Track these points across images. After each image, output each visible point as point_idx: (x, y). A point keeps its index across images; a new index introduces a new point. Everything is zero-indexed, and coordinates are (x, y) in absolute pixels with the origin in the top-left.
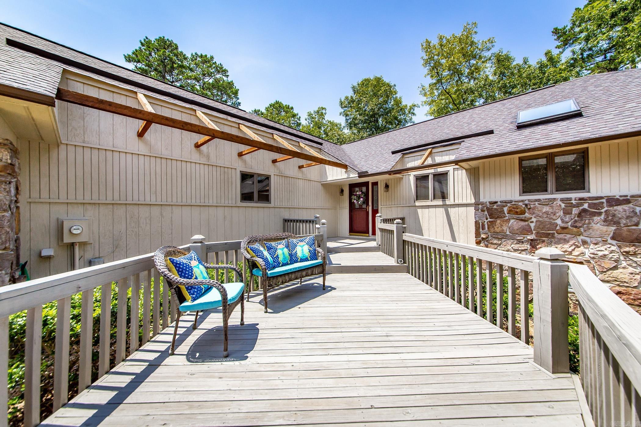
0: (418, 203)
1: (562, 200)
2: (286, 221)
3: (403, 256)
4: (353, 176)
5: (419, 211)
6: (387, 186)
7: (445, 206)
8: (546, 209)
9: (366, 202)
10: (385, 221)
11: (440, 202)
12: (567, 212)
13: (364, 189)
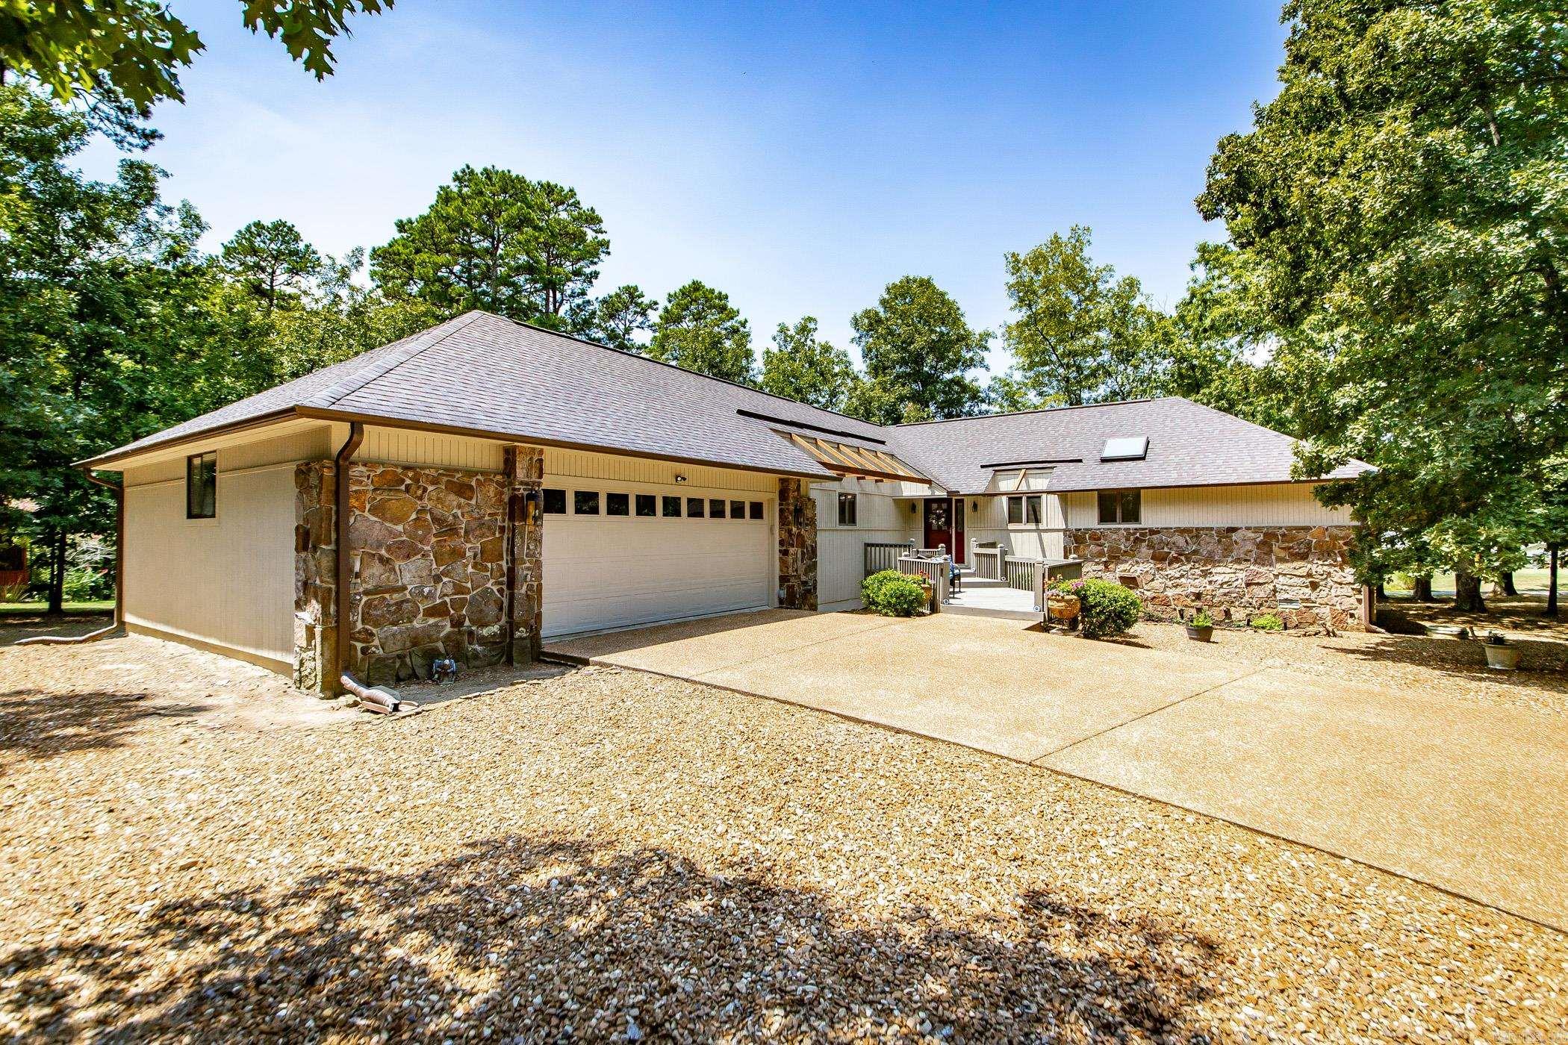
0: (1011, 526)
1: (1126, 529)
2: (867, 545)
3: (1005, 574)
4: (940, 494)
5: (1012, 535)
6: (975, 506)
7: (1037, 530)
8: (1114, 536)
9: (948, 522)
10: (981, 546)
11: (1033, 526)
12: (1127, 539)
13: (945, 506)
